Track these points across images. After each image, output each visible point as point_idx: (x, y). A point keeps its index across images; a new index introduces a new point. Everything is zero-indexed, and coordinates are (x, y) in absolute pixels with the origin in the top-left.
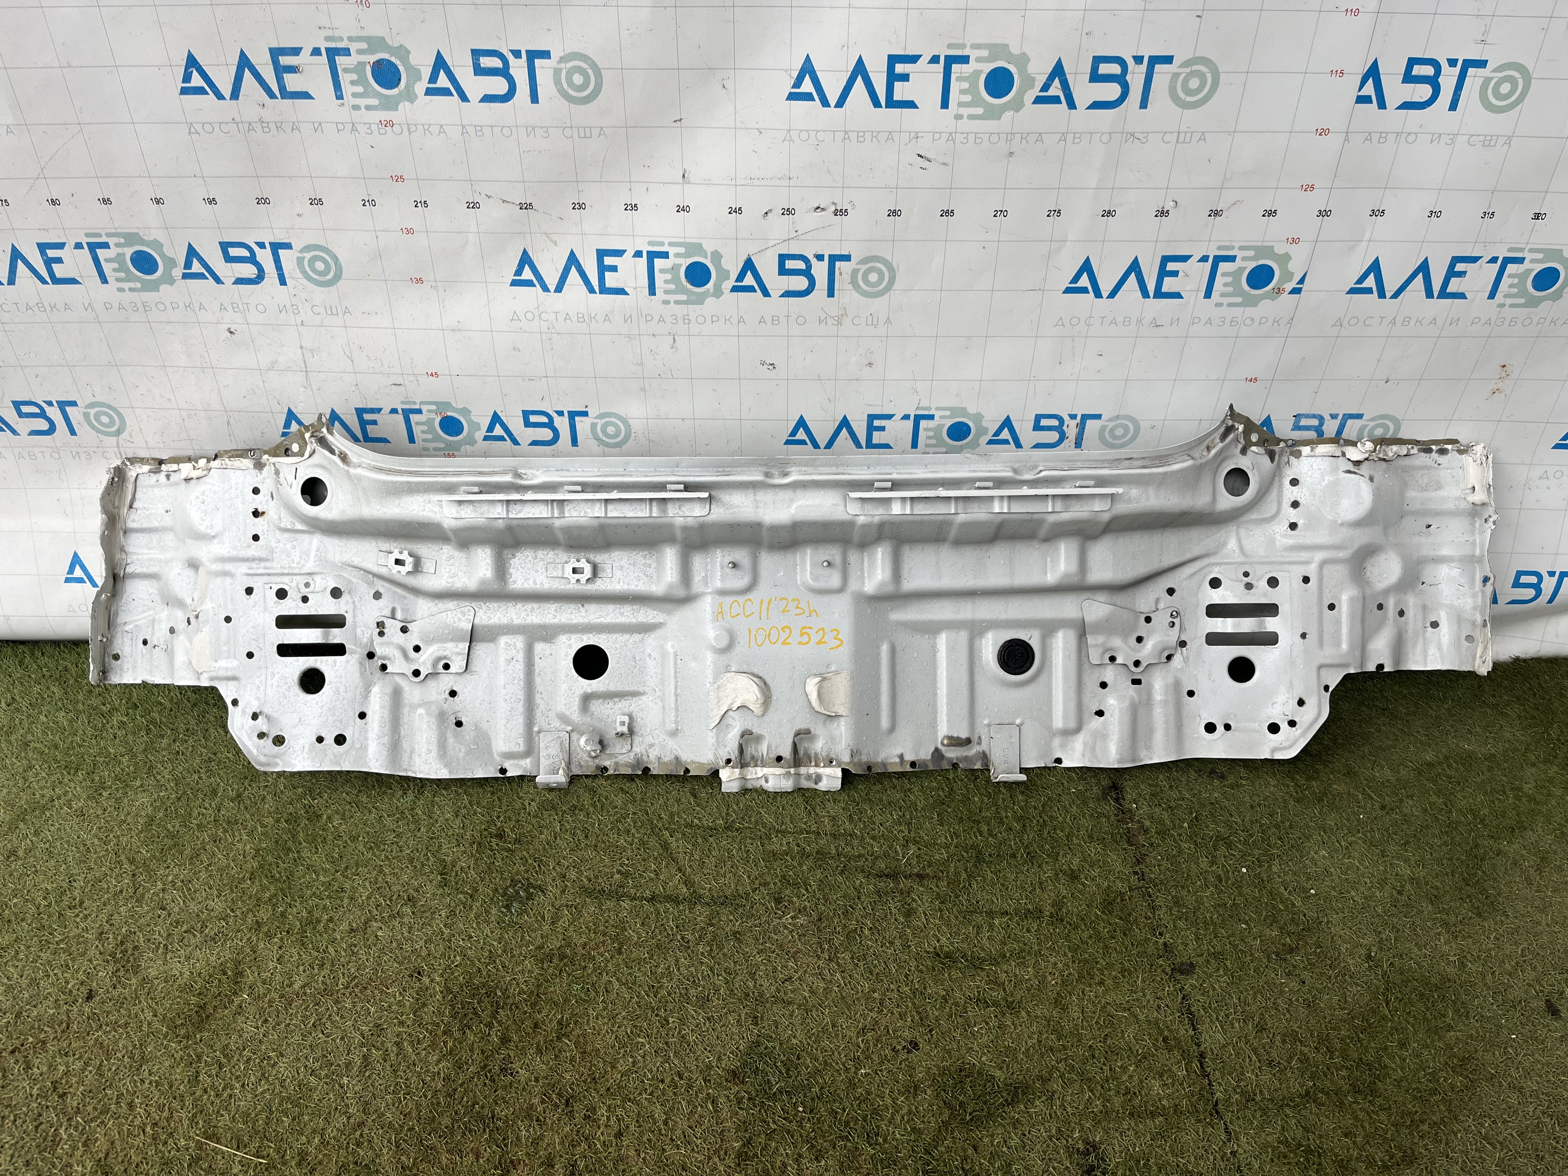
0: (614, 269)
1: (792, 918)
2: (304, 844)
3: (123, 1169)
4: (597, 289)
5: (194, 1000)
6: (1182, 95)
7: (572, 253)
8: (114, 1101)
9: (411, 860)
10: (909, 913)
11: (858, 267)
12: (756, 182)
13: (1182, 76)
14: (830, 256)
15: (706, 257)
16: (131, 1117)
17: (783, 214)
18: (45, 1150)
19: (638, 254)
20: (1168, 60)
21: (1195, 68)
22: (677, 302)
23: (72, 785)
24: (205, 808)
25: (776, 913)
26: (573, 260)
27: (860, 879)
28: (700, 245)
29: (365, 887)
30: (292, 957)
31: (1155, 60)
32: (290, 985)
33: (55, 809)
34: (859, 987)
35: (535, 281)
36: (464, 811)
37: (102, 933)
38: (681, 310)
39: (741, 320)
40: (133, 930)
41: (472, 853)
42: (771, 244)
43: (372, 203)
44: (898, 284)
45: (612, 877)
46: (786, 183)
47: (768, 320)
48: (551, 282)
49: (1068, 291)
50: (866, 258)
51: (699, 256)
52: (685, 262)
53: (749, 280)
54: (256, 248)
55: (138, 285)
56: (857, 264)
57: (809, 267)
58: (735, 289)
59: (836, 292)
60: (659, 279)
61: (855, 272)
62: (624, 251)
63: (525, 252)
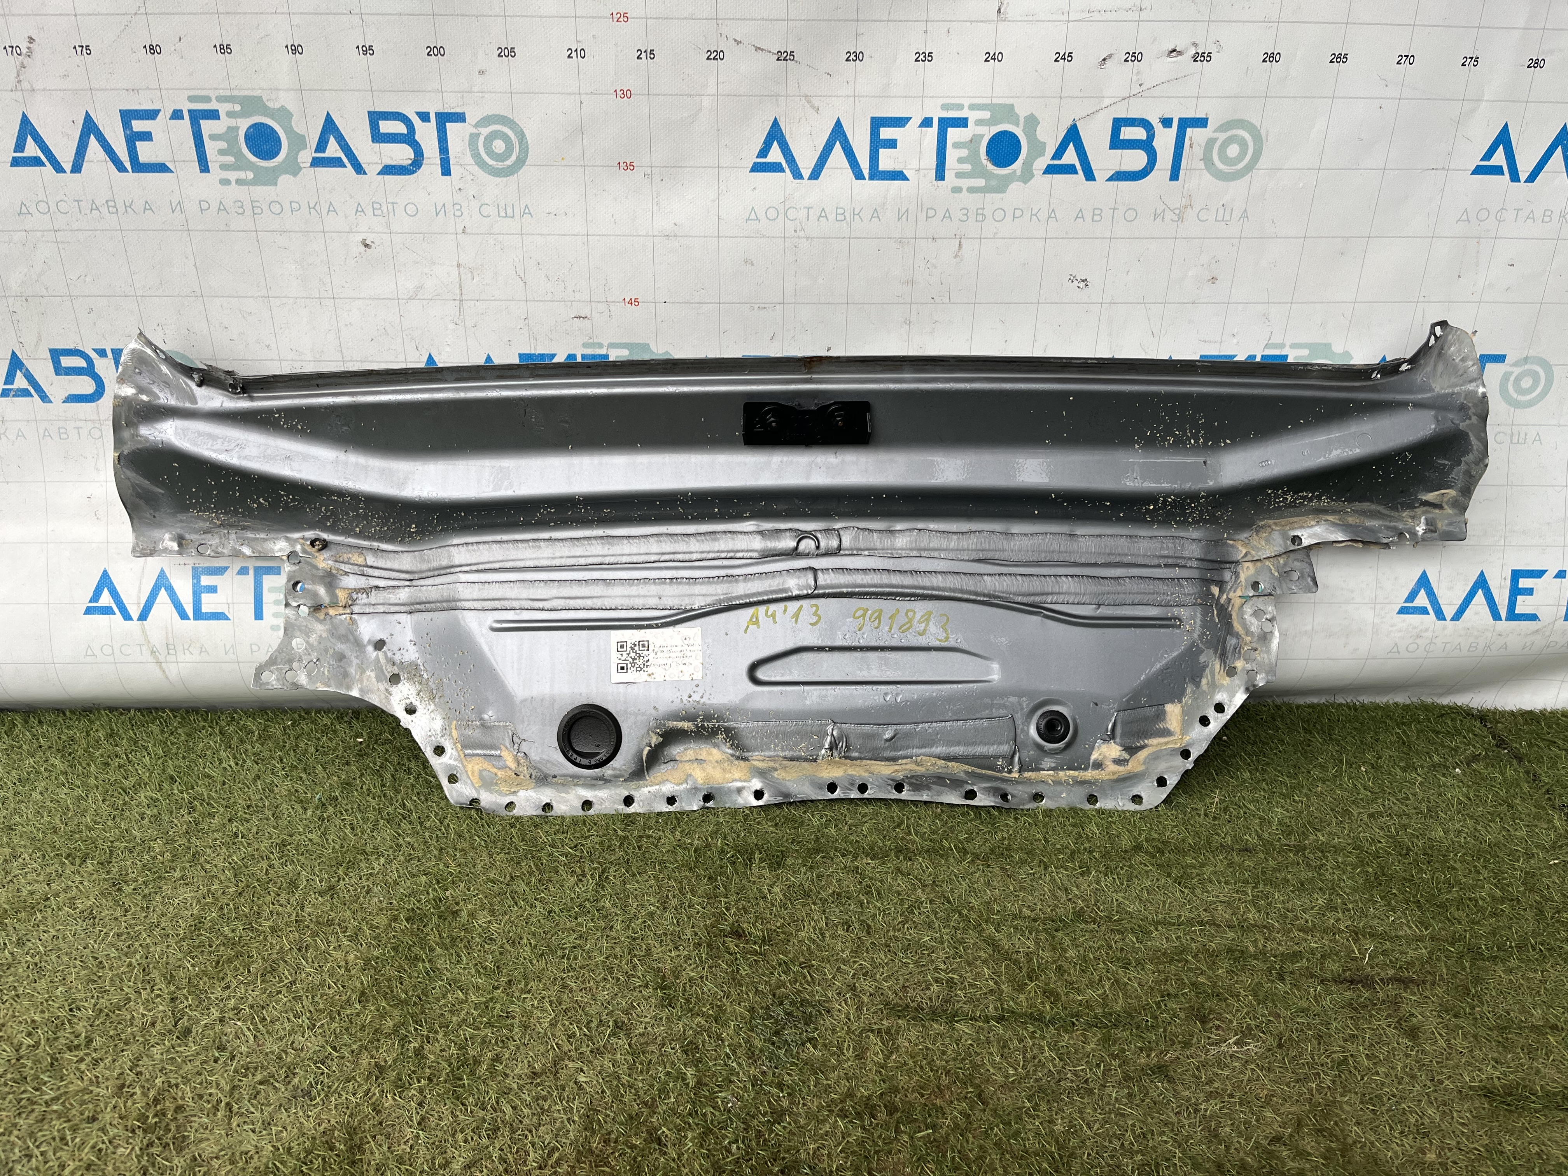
0: (892, 144)
1: (1235, 1043)
2: (439, 950)
4: (866, 172)
9: (610, 970)
11: (1216, 135)
12: (1096, 16)
14: (1180, 120)
15: (1017, 125)
17: (1126, 61)
19: (927, 122)
22: (971, 190)
23: (78, 878)
24: (281, 905)
25: (1208, 1038)
26: (838, 133)
28: (1012, 106)
29: (543, 1010)
30: (441, 1118)
33: (49, 911)
34: (1396, 1147)
35: (784, 165)
36: (674, 902)
38: (974, 201)
39: (1052, 215)
40: (173, 1081)
41: (700, 958)
42: (1106, 102)
43: (582, 53)
44: (1263, 163)
45: (928, 989)
46: (1135, 16)
47: (1088, 214)
48: (806, 162)
49: (1479, 170)
50: (1228, 123)
51: (1009, 122)
52: (989, 132)
53: (1070, 157)
54: (416, 121)
55: (250, 175)
56: (1215, 131)
57: (1151, 136)
58: (1050, 170)
59: (1182, 173)
60: (951, 155)
61: (1210, 143)
62: (909, 119)
63: (775, 124)
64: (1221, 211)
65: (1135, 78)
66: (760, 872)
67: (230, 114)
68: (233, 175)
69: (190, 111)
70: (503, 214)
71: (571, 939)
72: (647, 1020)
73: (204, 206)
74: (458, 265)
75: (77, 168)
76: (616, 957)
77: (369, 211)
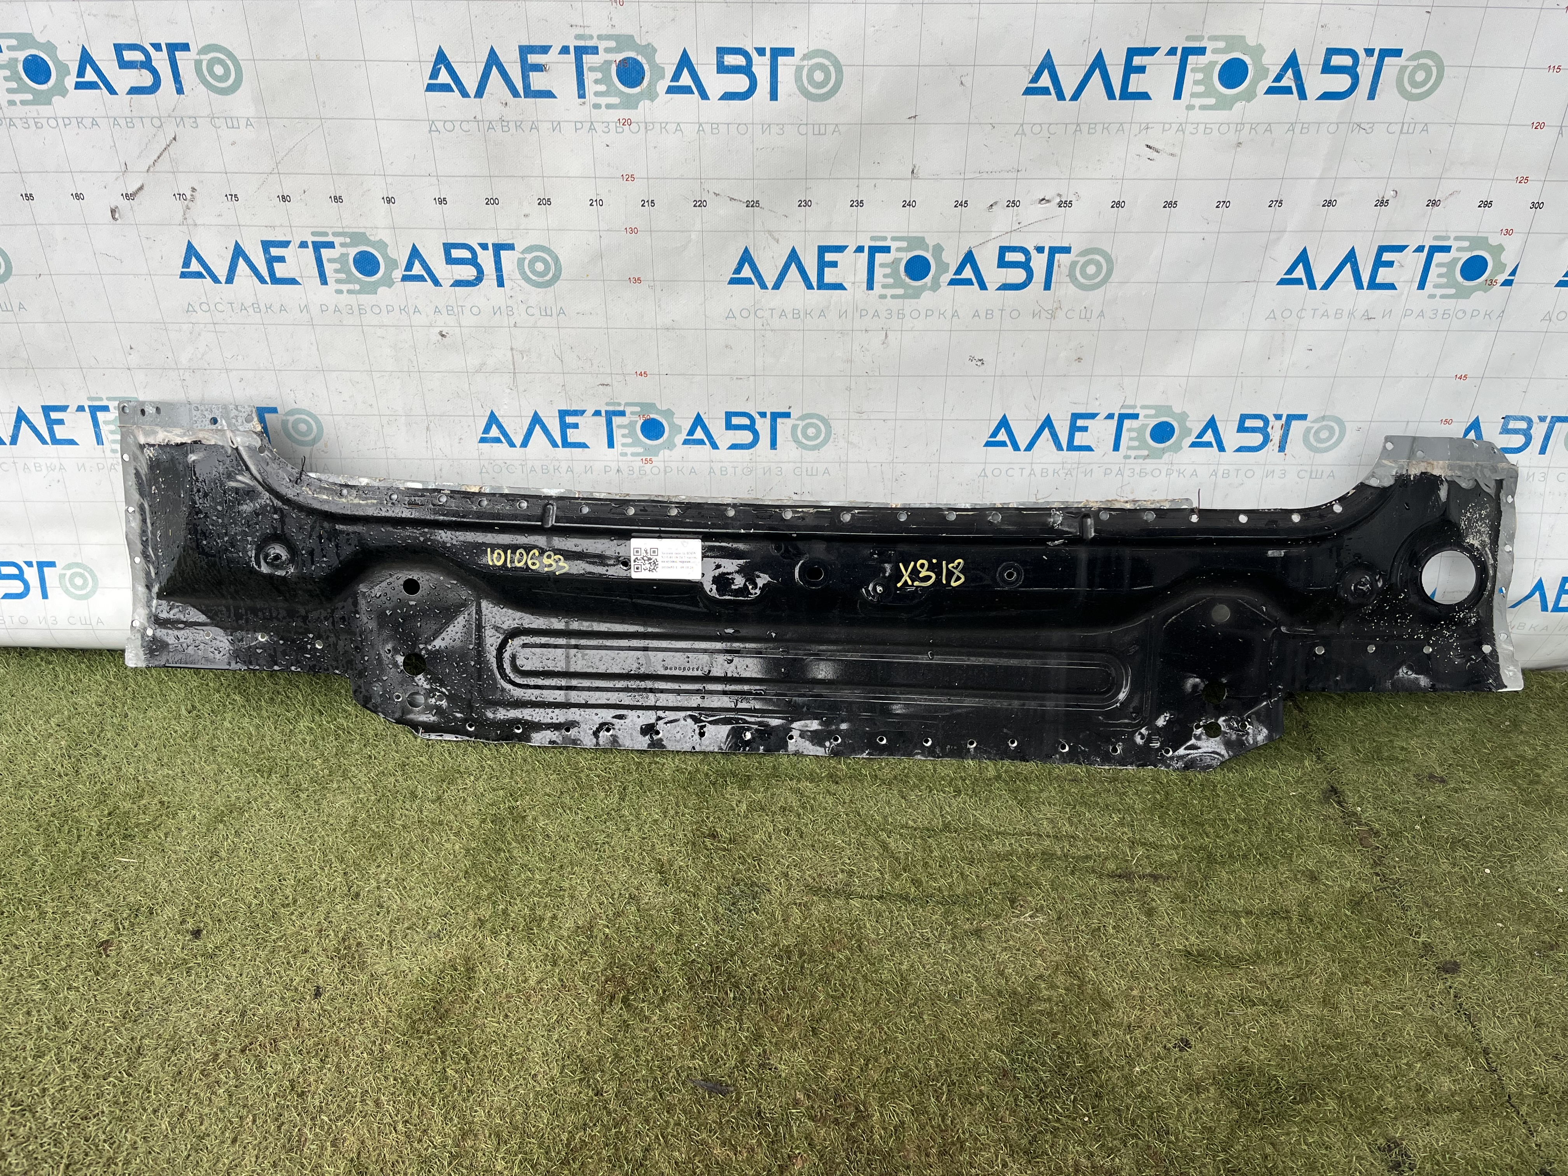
0: (834, 264)
1: (1030, 916)
2: (514, 844)
3: (378, 1168)
5: (428, 995)
6: (1409, 88)
7: (793, 250)
8: (358, 1099)
9: (627, 859)
10: (1150, 913)
11: (1077, 259)
12: (985, 175)
13: (1411, 68)
14: (1050, 248)
15: (927, 251)
16: (379, 1115)
17: (1008, 206)
18: (291, 1150)
19: (860, 249)
20: (1397, 53)
21: (1422, 61)
22: (894, 297)
23: (268, 788)
25: (1013, 912)
26: (793, 257)
27: (1093, 880)
28: (923, 238)
29: (583, 886)
30: (521, 953)
31: (1385, 53)
32: (525, 981)
34: (1115, 985)
35: (754, 279)
36: (672, 812)
37: (321, 931)
38: (896, 304)
39: (955, 314)
40: (353, 927)
41: (687, 853)
42: (994, 235)
43: (600, 202)
44: (1114, 277)
45: (835, 876)
46: (1014, 175)
47: (982, 314)
48: (770, 279)
49: (1282, 282)
50: (1086, 250)
51: (921, 249)
52: (906, 256)
53: (968, 273)
54: (478, 249)
55: (357, 287)
56: (1077, 256)
57: (1028, 259)
58: (953, 282)
59: (1053, 285)
60: (878, 272)
61: (1074, 264)
62: (846, 247)
63: (746, 250)
64: (1084, 312)
65: (1015, 218)
66: (732, 791)
67: (342, 245)
68: (344, 287)
69: (313, 242)
70: (543, 313)
71: (601, 838)
72: (650, 894)
73: (324, 308)
74: (512, 349)
75: (230, 280)
76: (631, 851)
77: (444, 311)
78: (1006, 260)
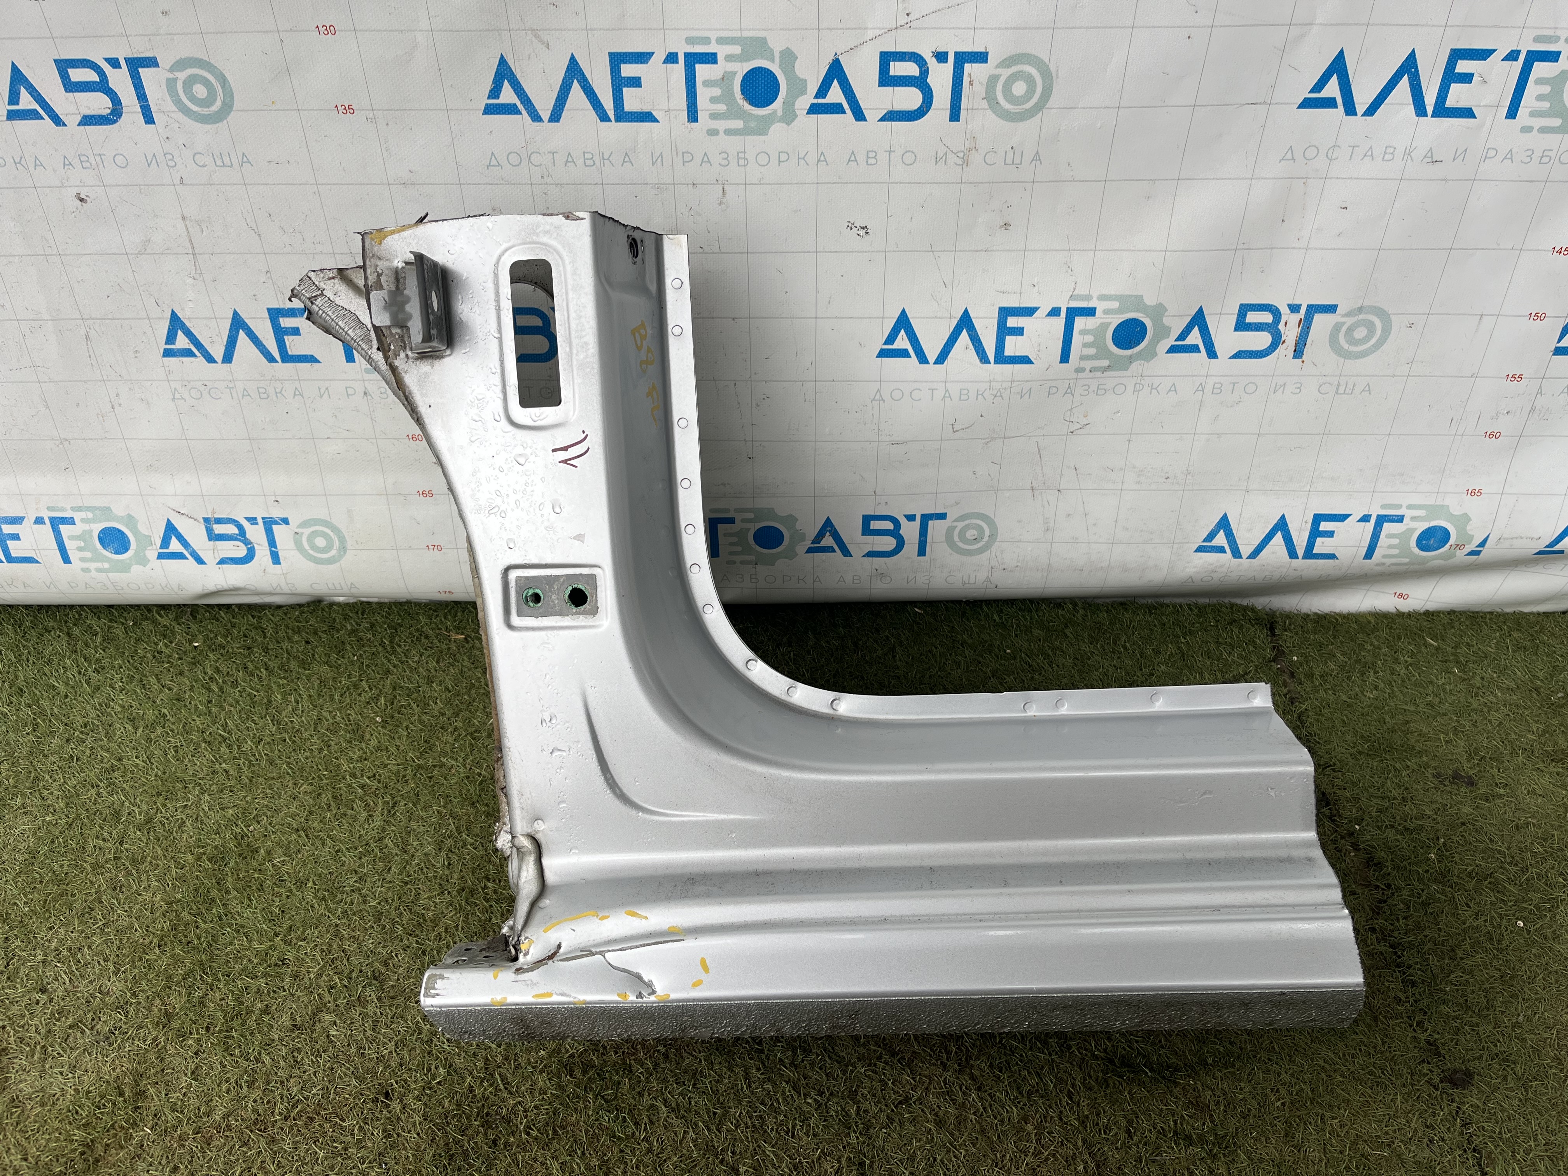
0: (636, 82)
4: (611, 114)
7: (573, 60)
11: (998, 71)
14: (956, 53)
15: (772, 60)
19: (672, 58)
22: (729, 132)
26: (574, 70)
28: (765, 40)
30: (211, 1068)
32: (209, 1113)
35: (520, 106)
38: (734, 144)
39: (821, 158)
42: (870, 34)
44: (1054, 101)
47: (861, 158)
48: (543, 104)
49: (1306, 103)
50: (1011, 58)
51: (763, 58)
52: (742, 69)
53: (835, 95)
54: (106, 68)
56: (997, 67)
57: (925, 72)
58: (814, 109)
59: (963, 113)
60: (703, 95)
61: (993, 80)
62: (651, 54)
63: (502, 61)
64: (1010, 154)
70: (219, 163)
74: (183, 218)
77: (76, 162)
78: (891, 73)
